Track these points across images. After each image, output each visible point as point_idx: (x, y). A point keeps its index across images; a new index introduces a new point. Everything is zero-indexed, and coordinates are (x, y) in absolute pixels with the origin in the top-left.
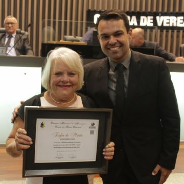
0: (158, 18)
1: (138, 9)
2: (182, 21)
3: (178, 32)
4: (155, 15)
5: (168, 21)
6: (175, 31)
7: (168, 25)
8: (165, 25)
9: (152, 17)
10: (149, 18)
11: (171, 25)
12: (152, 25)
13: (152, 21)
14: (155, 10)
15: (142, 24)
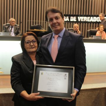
0: (78, 17)
1: (69, 14)
2: (89, 19)
3: (88, 24)
4: (77, 16)
5: (83, 19)
6: (87, 24)
7: (83, 21)
8: (82, 21)
9: (76, 17)
10: (75, 17)
11: (85, 21)
12: (76, 21)
13: (76, 19)
14: (77, 14)
15: (71, 20)
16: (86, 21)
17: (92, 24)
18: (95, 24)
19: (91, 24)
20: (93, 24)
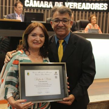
16: (76, 8)
17: (84, 12)
18: (88, 12)
19: (82, 12)
20: (86, 12)
